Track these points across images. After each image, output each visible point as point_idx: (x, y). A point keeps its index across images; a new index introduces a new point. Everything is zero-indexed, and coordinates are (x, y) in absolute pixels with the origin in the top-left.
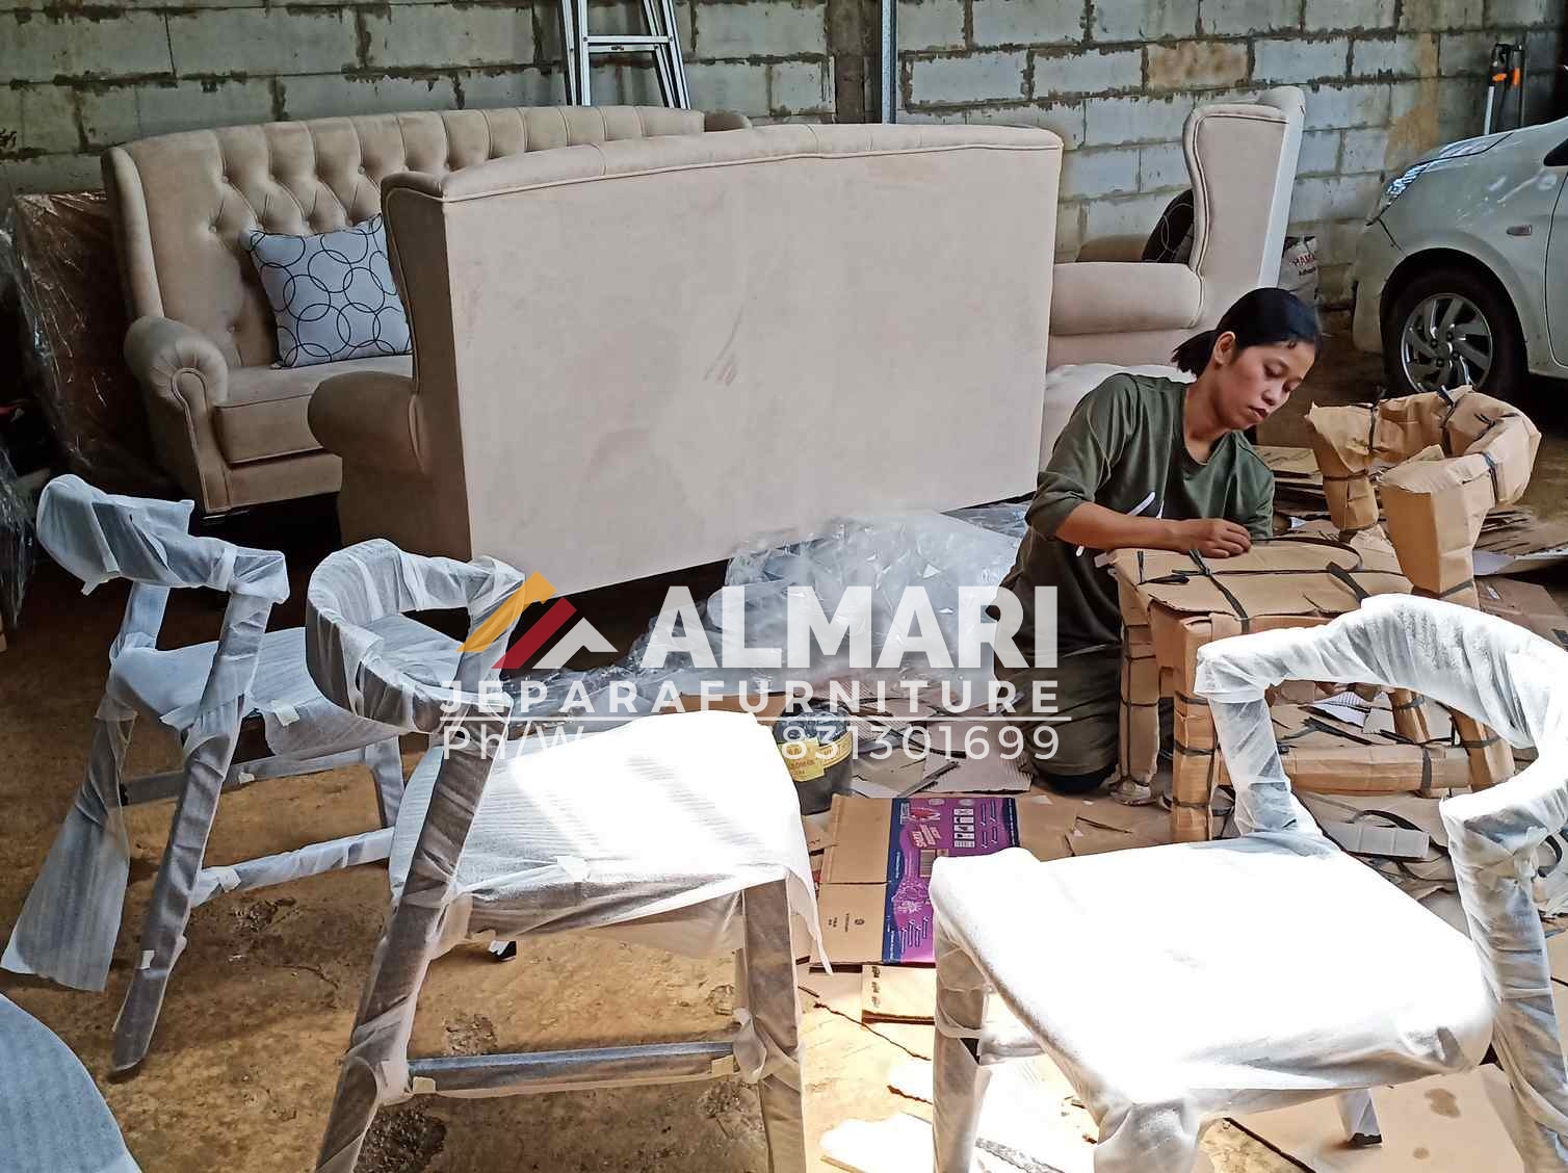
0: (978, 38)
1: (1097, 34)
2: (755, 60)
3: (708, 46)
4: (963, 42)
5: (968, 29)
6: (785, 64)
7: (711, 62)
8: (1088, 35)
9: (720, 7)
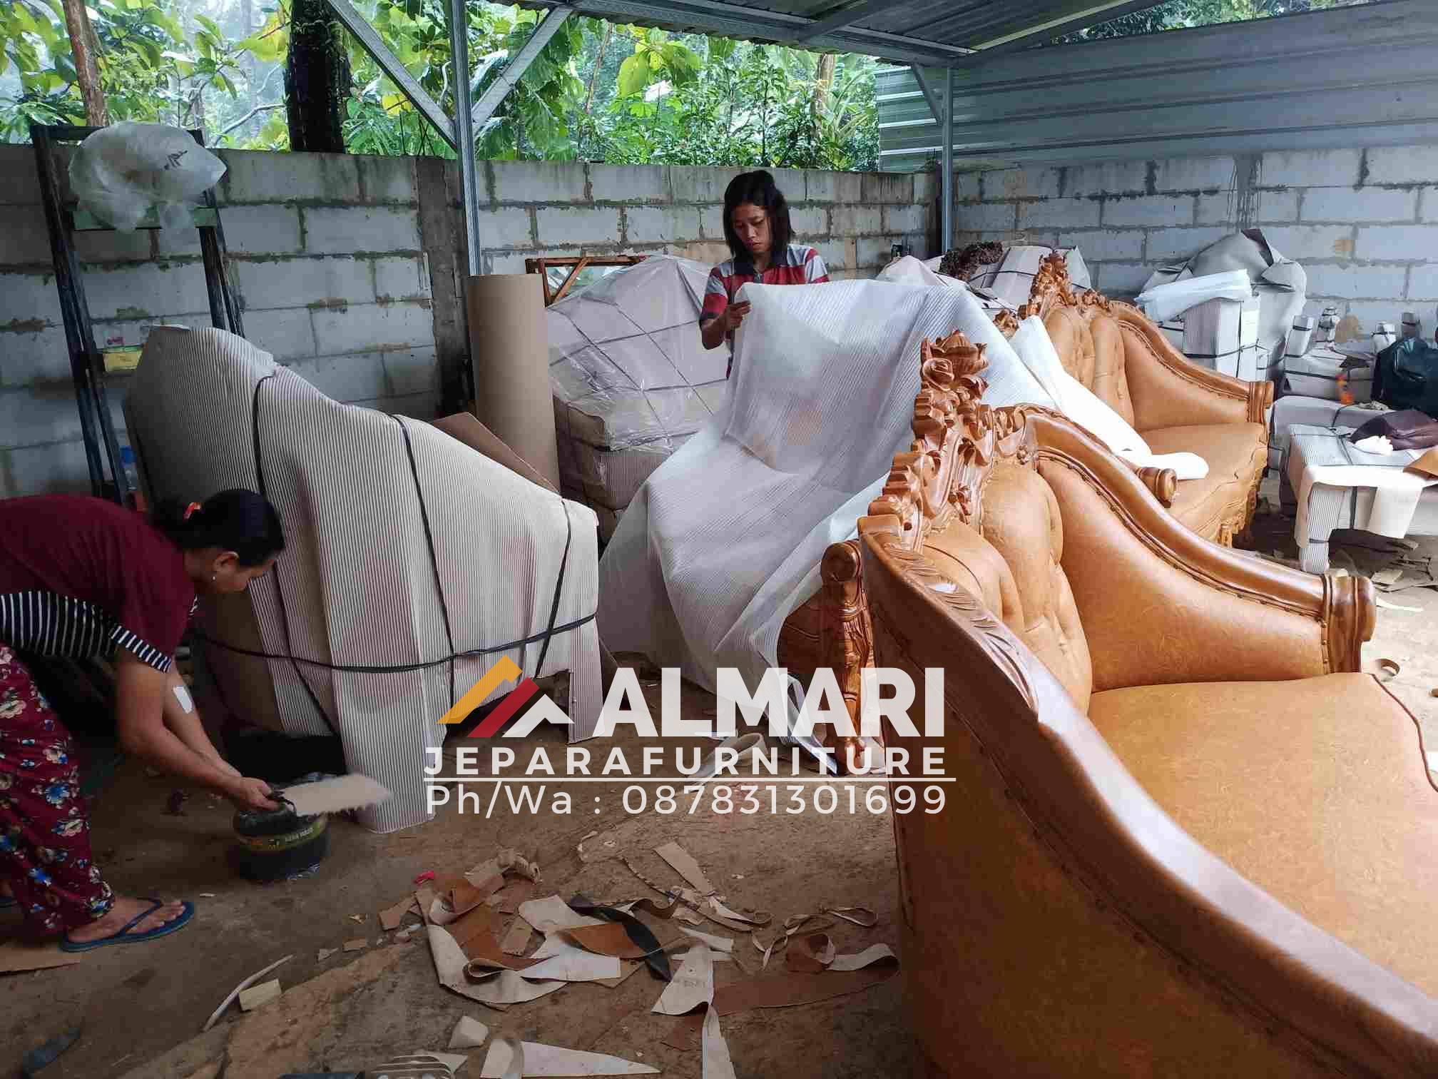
0: (542, 239)
1: (632, 239)
2: (360, 256)
3: (317, 243)
4: (531, 242)
5: (534, 233)
6: (386, 258)
7: (320, 257)
8: (624, 237)
9: (325, 212)
